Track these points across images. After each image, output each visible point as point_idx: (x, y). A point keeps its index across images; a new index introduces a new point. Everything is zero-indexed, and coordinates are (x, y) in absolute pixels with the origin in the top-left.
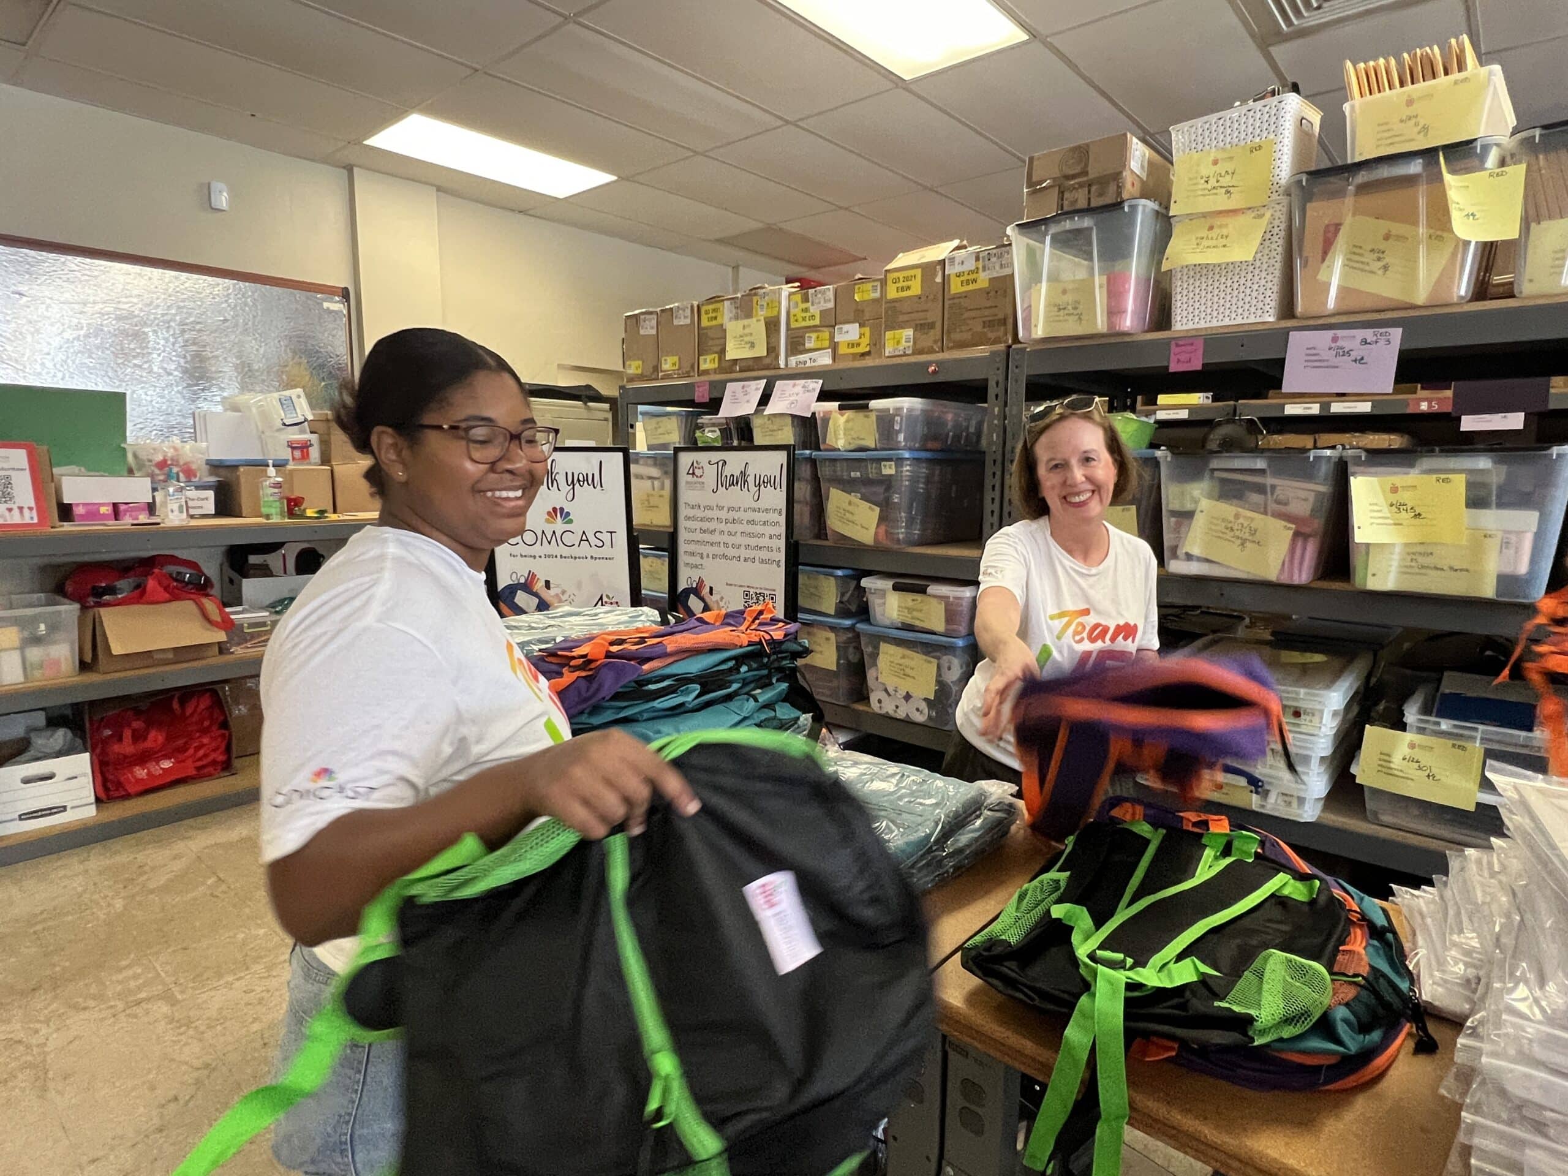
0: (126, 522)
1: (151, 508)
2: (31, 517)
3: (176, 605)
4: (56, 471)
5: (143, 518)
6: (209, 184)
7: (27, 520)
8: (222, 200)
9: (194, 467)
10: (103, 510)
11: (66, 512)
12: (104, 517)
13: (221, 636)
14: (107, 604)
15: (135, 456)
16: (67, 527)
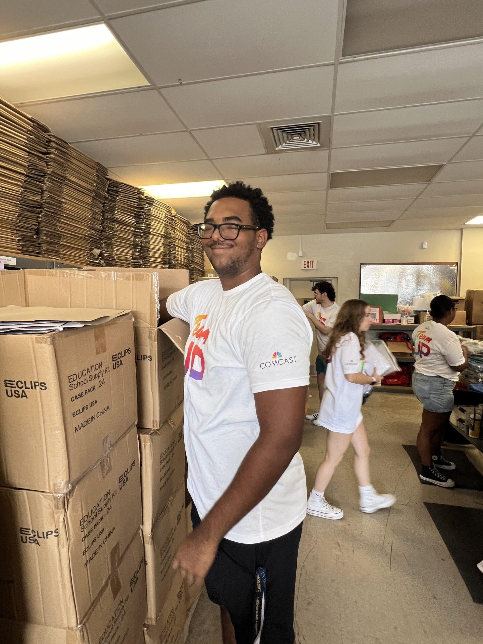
0: (395, 324)
1: (400, 321)
2: (378, 322)
3: (402, 343)
4: (384, 312)
5: (398, 323)
6: (423, 243)
7: (377, 322)
8: (425, 246)
9: (410, 311)
10: (391, 321)
11: (384, 321)
12: (391, 322)
13: (411, 352)
14: (389, 341)
15: (398, 309)
16: (384, 324)
